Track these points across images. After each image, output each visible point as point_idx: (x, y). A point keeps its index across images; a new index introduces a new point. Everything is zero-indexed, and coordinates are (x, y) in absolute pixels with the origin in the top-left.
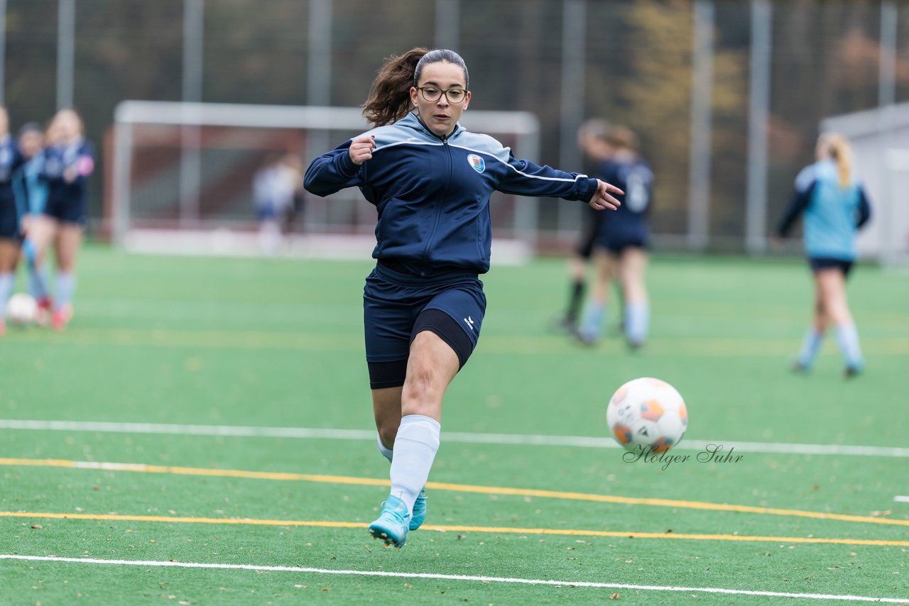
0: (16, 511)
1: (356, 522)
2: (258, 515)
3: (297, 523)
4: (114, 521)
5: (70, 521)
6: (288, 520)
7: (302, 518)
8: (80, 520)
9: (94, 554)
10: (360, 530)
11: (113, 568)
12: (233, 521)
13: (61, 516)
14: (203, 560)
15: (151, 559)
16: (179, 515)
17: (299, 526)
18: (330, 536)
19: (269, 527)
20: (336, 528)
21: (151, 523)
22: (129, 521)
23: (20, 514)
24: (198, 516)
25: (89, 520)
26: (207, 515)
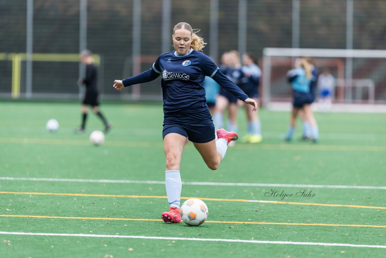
0: (223, 221)
1: (367, 225)
2: (325, 222)
3: (341, 225)
4: (264, 224)
5: (246, 225)
6: (338, 224)
7: (344, 223)
8: (250, 224)
9: (256, 239)
10: (369, 228)
11: (264, 244)
12: (314, 224)
13: (242, 223)
14: (302, 241)
15: (280, 240)
16: (292, 222)
17: (342, 226)
18: (356, 231)
19: (330, 227)
20: (358, 227)
21: (280, 225)
22: (271, 225)
23: (225, 222)
24: (300, 223)
25: (254, 224)
26: (303, 223)
